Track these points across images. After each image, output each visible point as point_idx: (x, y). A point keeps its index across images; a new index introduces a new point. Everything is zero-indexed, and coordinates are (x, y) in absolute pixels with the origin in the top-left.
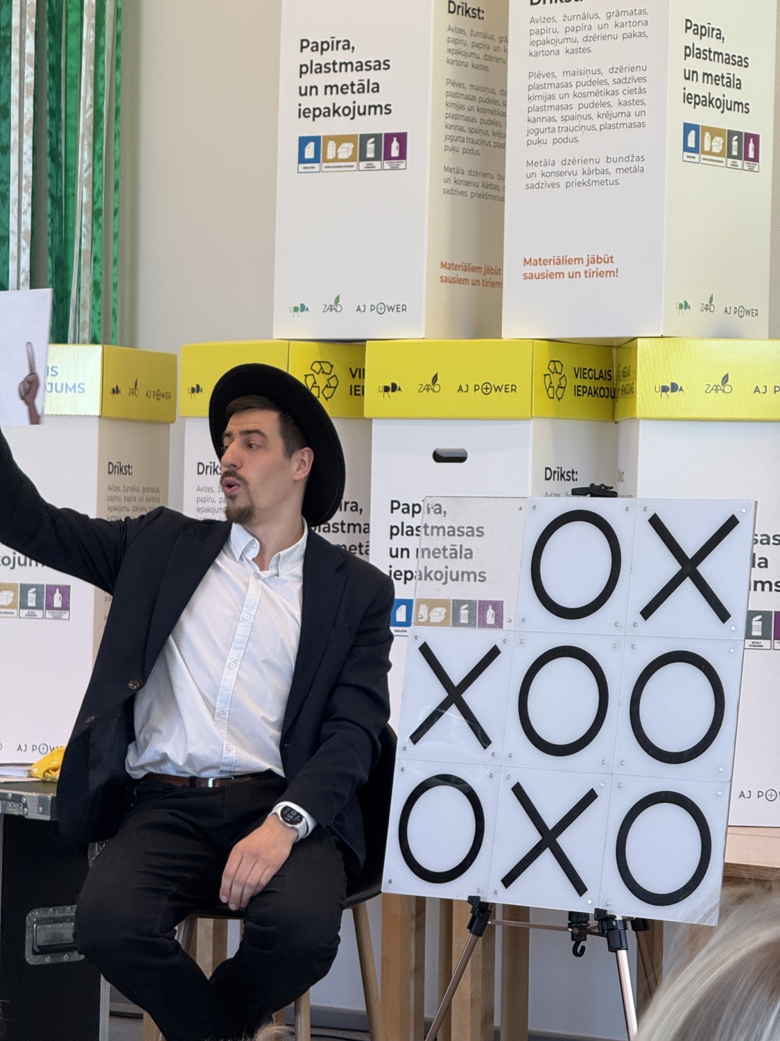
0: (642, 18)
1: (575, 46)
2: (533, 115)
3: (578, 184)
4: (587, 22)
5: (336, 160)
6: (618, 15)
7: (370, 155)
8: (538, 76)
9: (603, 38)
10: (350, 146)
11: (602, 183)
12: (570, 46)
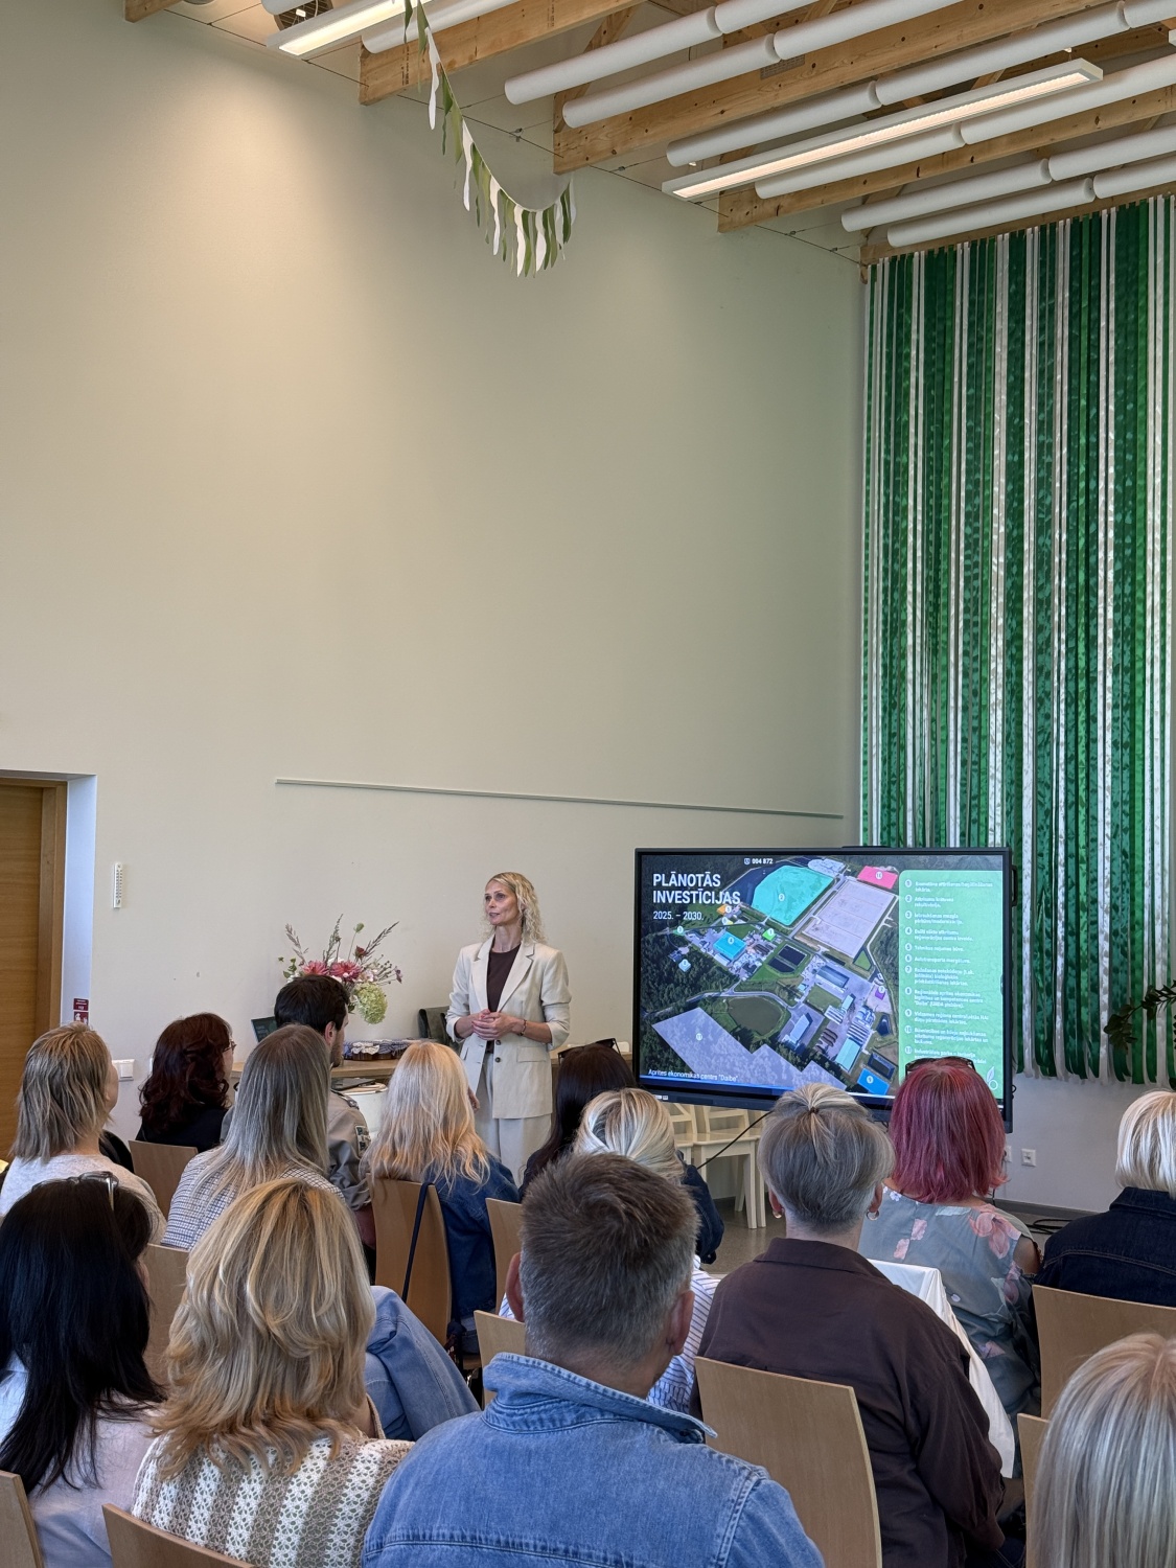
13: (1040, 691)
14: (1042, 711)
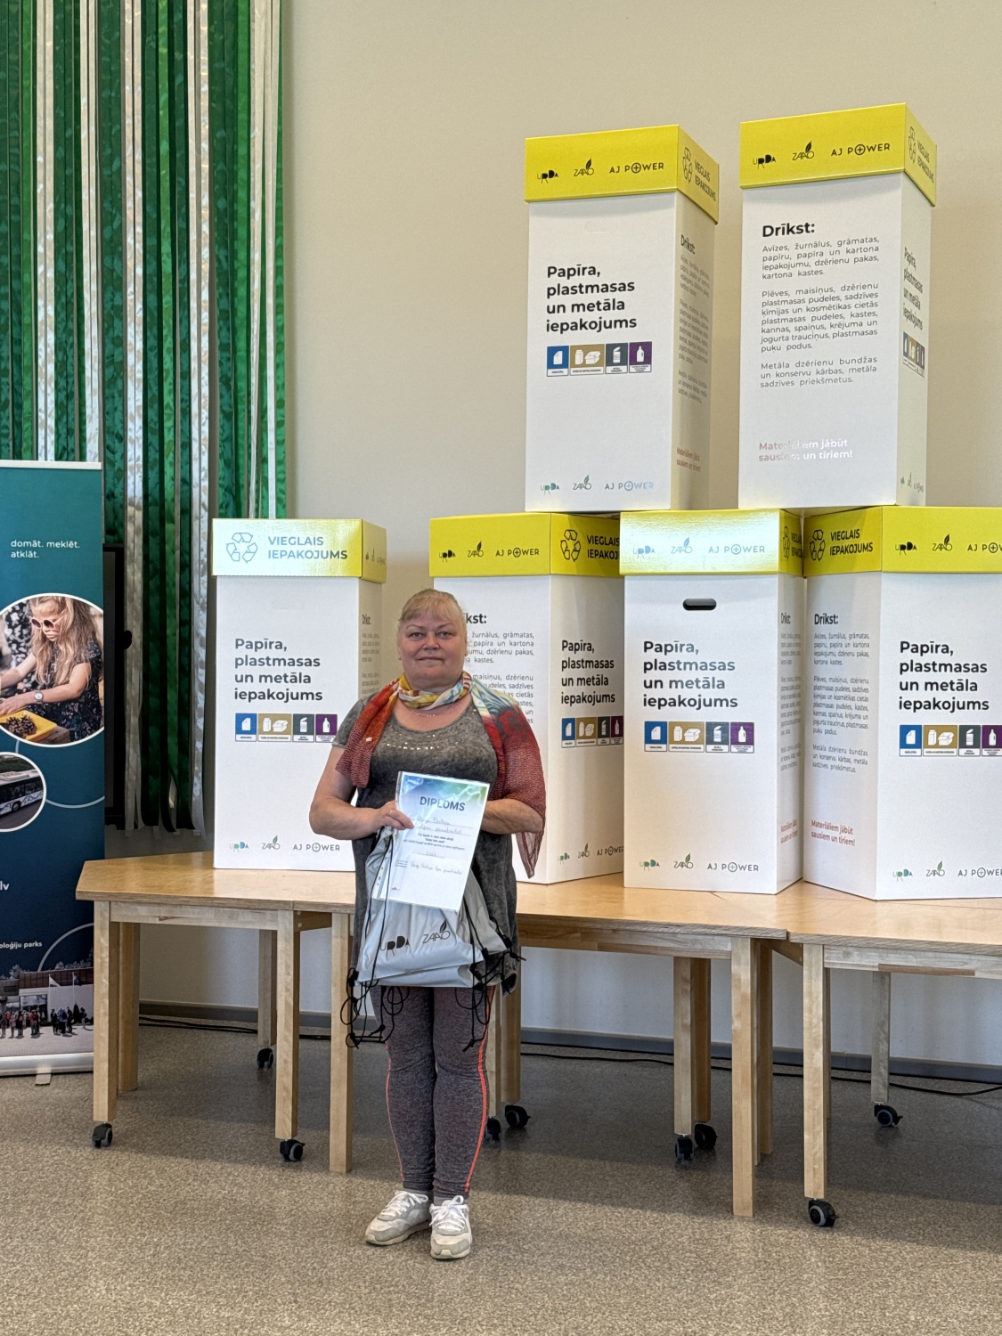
0: (874, 245)
1: (807, 269)
2: (766, 327)
3: (813, 382)
4: (818, 249)
5: (584, 365)
6: (849, 243)
7: (617, 360)
8: (772, 294)
9: (836, 262)
10: (598, 354)
11: (835, 380)
12: (803, 269)
13: (108, 306)
14: (111, 333)
